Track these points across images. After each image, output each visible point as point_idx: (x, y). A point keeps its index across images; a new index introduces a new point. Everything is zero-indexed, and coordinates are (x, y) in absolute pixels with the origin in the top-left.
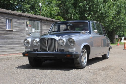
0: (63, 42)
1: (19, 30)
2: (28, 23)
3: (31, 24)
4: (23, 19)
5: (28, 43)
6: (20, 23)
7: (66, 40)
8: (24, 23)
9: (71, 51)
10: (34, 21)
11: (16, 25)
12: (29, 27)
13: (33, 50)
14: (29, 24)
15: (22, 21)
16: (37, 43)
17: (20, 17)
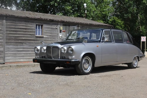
0: (65, 50)
1: (50, 36)
2: (61, 28)
3: (66, 30)
4: (55, 24)
5: (38, 50)
6: (52, 28)
7: (67, 48)
8: (56, 28)
9: (70, 58)
10: (69, 26)
11: (47, 31)
12: (63, 33)
13: (41, 57)
14: (63, 29)
15: (54, 27)
16: (44, 50)
17: (52, 22)
